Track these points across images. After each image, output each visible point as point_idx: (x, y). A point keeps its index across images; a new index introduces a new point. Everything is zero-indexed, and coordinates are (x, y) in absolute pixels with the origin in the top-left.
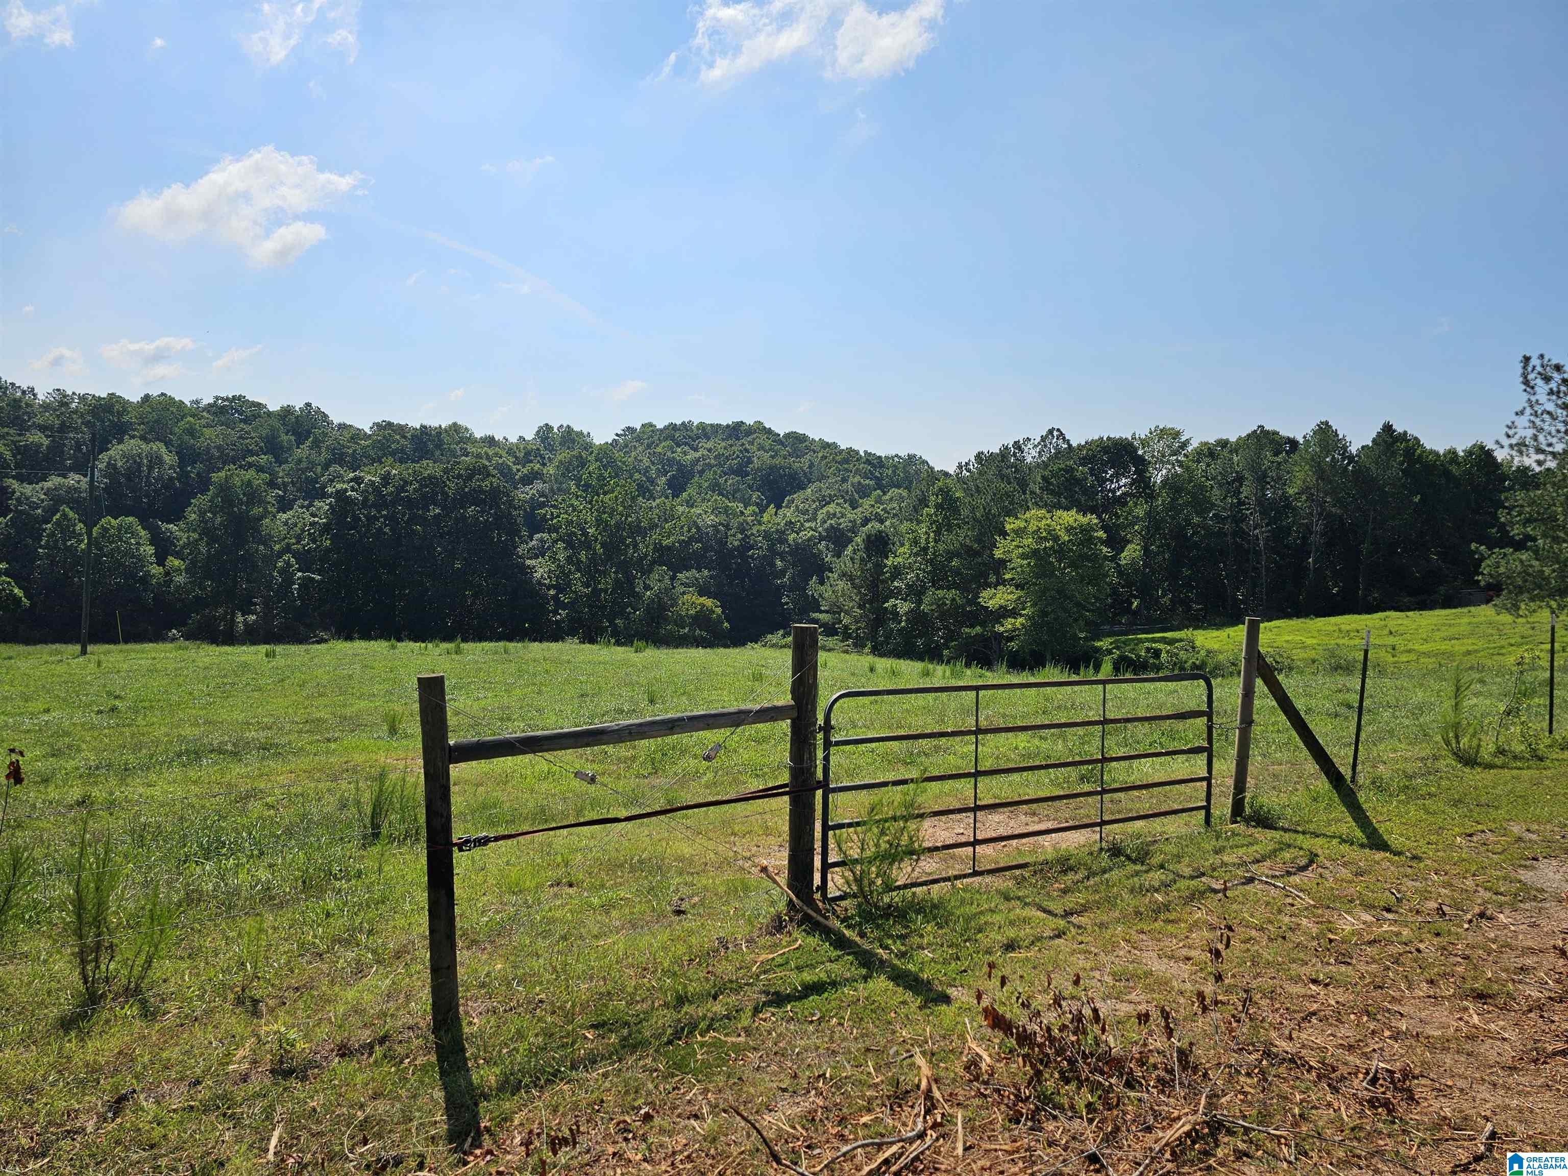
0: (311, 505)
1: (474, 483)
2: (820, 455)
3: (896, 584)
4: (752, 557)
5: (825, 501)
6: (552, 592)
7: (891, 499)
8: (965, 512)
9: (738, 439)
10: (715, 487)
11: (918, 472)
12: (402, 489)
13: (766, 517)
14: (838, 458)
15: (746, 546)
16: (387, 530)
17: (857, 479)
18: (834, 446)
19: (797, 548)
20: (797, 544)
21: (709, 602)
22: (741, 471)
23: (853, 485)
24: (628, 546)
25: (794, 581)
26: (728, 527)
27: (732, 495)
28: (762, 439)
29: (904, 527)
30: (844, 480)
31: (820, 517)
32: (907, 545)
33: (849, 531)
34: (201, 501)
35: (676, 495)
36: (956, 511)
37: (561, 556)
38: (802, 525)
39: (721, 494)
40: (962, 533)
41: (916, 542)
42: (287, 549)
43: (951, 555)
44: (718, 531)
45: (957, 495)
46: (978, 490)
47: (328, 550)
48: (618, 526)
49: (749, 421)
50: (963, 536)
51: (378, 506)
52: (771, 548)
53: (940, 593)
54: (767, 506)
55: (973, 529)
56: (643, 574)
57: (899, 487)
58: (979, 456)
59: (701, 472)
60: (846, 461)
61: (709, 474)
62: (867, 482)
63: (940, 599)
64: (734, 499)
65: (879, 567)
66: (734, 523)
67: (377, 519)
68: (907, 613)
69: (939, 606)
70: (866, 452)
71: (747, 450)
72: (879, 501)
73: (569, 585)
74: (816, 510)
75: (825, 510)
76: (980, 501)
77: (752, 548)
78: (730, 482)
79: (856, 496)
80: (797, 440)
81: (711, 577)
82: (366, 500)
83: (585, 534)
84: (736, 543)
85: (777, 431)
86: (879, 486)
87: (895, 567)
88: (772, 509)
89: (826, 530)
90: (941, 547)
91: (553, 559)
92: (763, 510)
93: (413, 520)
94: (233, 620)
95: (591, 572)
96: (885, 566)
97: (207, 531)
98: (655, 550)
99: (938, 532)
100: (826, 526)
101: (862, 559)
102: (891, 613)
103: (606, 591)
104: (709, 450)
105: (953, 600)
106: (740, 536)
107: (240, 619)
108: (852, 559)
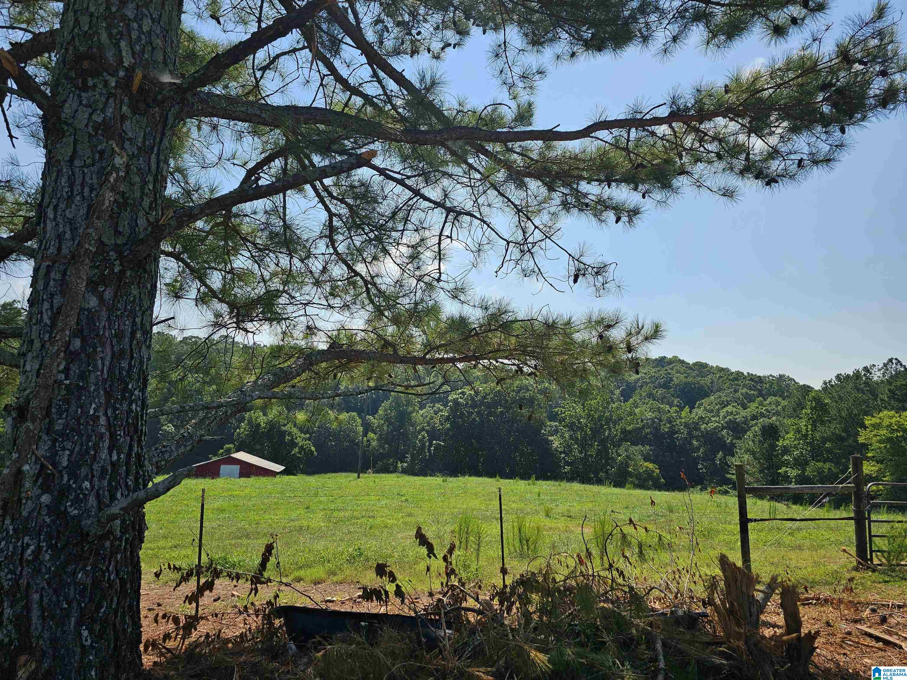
0: (434, 406)
1: (521, 394)
2: (718, 376)
3: (785, 457)
4: (677, 438)
5: (724, 404)
6: (563, 455)
7: (770, 403)
8: (833, 412)
9: (663, 367)
10: (650, 395)
11: (788, 386)
12: (484, 397)
13: (683, 414)
14: (731, 377)
15: (673, 432)
16: (477, 419)
17: (745, 390)
18: (727, 370)
19: (707, 433)
20: (707, 431)
21: (651, 466)
22: (666, 386)
23: (742, 394)
24: (605, 430)
25: (706, 455)
26: (660, 420)
27: (662, 400)
28: (678, 366)
29: (788, 422)
30: (736, 391)
31: (722, 414)
32: (792, 433)
33: (743, 423)
34: (386, 404)
35: (626, 401)
36: (826, 412)
37: (567, 435)
38: (710, 419)
39: (654, 400)
40: (833, 426)
41: (798, 431)
42: (423, 429)
43: (825, 440)
44: (654, 422)
45: (826, 401)
46: (840, 398)
47: (448, 429)
48: (600, 418)
49: (669, 356)
50: (835, 428)
51: (474, 406)
52: (689, 433)
53: (820, 465)
54: (684, 407)
55: (840, 423)
56: (614, 446)
57: (775, 396)
58: (838, 377)
59: (641, 387)
60: (736, 379)
61: (646, 388)
62: (752, 392)
63: (820, 468)
64: (663, 403)
65: (773, 447)
66: (664, 417)
67: (472, 413)
68: (796, 477)
69: (819, 473)
70: (748, 373)
71: (669, 373)
72: (761, 404)
73: (571, 451)
74: (718, 410)
75: (725, 410)
76: (843, 405)
77: (676, 433)
78: (660, 392)
79: (745, 401)
80: (701, 367)
81: (651, 450)
82: (467, 403)
83: (580, 423)
84: (666, 430)
85: (688, 361)
86: (760, 395)
87: (785, 447)
88: (687, 409)
89: (726, 423)
90: (818, 435)
91: (562, 437)
92: (682, 409)
93: (490, 414)
94: (396, 466)
95: (583, 445)
96: (777, 446)
97: (388, 419)
98: (622, 433)
99: (814, 426)
100: (726, 420)
101: (760, 441)
102: (782, 477)
103: (592, 456)
104: (645, 374)
105: (830, 469)
106: (668, 425)
107: (399, 465)
108: (753, 441)
